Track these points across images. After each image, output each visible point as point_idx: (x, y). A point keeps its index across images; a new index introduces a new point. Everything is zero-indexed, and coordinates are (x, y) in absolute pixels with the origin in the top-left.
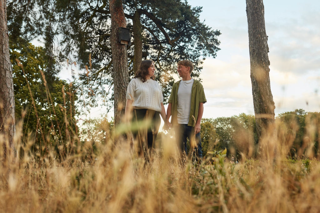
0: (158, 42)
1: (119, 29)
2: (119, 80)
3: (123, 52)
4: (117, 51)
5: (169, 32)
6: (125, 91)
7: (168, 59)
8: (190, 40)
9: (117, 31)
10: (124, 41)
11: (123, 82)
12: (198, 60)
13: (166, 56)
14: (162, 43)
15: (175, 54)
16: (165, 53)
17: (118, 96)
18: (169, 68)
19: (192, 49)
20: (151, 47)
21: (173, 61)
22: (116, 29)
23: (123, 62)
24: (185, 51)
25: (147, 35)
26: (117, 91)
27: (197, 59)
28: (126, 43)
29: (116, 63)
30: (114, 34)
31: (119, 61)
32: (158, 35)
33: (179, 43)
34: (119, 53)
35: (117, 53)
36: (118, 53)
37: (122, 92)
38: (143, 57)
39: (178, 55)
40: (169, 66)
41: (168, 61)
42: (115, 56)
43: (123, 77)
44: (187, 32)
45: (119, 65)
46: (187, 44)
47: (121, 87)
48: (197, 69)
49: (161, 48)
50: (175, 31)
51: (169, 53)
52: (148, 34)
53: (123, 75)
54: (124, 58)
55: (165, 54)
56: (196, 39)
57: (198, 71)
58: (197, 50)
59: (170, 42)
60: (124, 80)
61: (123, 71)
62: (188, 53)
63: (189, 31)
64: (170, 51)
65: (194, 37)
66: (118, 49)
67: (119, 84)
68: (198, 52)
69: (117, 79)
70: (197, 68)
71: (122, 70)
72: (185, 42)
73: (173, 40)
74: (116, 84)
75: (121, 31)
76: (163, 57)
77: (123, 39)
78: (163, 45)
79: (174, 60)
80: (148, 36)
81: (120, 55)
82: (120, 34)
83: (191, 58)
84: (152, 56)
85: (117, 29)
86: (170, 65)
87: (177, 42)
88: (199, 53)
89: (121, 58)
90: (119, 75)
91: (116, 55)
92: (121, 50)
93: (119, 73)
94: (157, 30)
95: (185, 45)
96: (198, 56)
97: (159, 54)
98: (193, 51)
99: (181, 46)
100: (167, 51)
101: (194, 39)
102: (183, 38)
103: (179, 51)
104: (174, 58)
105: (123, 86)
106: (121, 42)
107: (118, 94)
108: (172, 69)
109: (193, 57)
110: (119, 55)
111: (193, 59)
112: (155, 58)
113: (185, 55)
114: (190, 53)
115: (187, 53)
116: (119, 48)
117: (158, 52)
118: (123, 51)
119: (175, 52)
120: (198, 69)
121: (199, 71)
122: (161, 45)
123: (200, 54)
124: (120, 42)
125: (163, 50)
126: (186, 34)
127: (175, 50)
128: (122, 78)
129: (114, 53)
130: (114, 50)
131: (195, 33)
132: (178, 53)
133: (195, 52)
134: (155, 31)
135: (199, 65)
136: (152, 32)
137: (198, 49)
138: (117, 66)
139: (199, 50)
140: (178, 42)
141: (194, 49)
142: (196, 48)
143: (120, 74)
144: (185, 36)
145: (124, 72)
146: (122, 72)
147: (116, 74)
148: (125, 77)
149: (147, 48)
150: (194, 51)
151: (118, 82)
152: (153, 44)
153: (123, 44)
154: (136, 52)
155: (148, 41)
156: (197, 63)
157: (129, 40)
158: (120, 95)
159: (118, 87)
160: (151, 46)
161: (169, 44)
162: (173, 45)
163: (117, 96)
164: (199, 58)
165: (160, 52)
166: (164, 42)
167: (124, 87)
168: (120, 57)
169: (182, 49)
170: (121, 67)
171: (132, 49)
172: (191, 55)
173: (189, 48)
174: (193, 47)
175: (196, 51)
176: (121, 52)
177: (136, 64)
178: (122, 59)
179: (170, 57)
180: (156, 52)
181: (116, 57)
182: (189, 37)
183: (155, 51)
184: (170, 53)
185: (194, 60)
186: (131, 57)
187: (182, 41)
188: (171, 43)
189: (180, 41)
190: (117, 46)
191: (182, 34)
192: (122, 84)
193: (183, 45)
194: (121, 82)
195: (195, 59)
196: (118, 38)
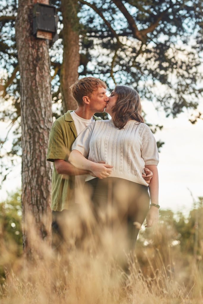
0: (112, 34)
1: (33, 6)
2: (33, 114)
3: (40, 56)
4: (29, 52)
5: (137, 12)
6: (44, 136)
7: (134, 70)
8: (180, 28)
9: (30, 10)
10: (43, 31)
11: (41, 119)
12: (196, 73)
13: (129, 62)
14: (120, 35)
15: (148, 59)
16: (127, 56)
17: (30, 148)
18: (136, 88)
19: (184, 50)
20: (97, 45)
21: (143, 74)
22: (26, 7)
23: (42, 77)
24: (170, 53)
25: (90, 18)
26: (28, 137)
27: (194, 70)
28: (48, 37)
29: (27, 79)
30: (23, 18)
31: (32, 74)
32: (113, 19)
33: (156, 36)
34: (33, 58)
35: (28, 57)
36: (30, 57)
37: (39, 138)
38: (80, 64)
39: (155, 61)
40: (135, 85)
41: (134, 75)
42: (24, 62)
43: (40, 107)
44: (175, 12)
45: (32, 82)
47: (37, 128)
48: (194, 92)
49: (119, 46)
50: (148, 11)
51: (135, 58)
52: (92, 16)
53: (40, 104)
54: (43, 68)
55: (127, 59)
56: (194, 28)
57: (196, 96)
58: (194, 51)
59: (137, 34)
60: (43, 113)
61: (40, 96)
62: (176, 58)
63: (178, 10)
64: (137, 52)
65: (188, 24)
66: (30, 49)
67: (33, 121)
68: (196, 56)
69: (28, 112)
71: (40, 93)
72: (170, 34)
73: (143, 30)
74: (27, 123)
75: (37, 10)
76: (123, 65)
77: (43, 29)
78: (123, 40)
79: (146, 72)
80: (91, 20)
81: (35, 62)
82: (35, 17)
83: (181, 67)
84: (100, 64)
85: (29, 6)
86: (137, 81)
87: (152, 34)
88: (200, 57)
89: (37, 69)
90: (33, 103)
91: (28, 61)
92: (38, 50)
93: (34, 100)
94: (109, 8)
95: (168, 41)
96: (197, 65)
97: (114, 58)
98: (186, 52)
99: (161, 44)
100: (132, 52)
101: (189, 27)
102: (165, 26)
103: (158, 54)
104: (146, 67)
105: (41, 128)
106: (38, 33)
107: (30, 142)
108: (142, 92)
110: (33, 62)
111: (187, 70)
112: (105, 66)
113: (169, 61)
114: (181, 57)
115: (174, 57)
116: (33, 47)
117: (113, 54)
118: (42, 53)
119: (149, 56)
120: (197, 92)
122: (118, 39)
124: (36, 35)
125: (123, 50)
127: (148, 51)
128: (38, 109)
129: (22, 56)
130: (23, 50)
131: (191, 16)
132: (155, 57)
133: (191, 56)
134: (105, 10)
135: (198, 82)
136: (100, 12)
137: (198, 50)
138: (28, 83)
141: (188, 49)
142: (194, 47)
143: (36, 100)
144: (169, 21)
145: (42, 97)
146: (38, 98)
147: (26, 101)
148: (45, 108)
149: (89, 45)
150: (189, 54)
151: (30, 118)
152: (102, 37)
153: (41, 39)
154: (66, 55)
155: (91, 30)
156: (194, 79)
157: (53, 31)
158: (34, 145)
159: (29, 128)
160: (96, 41)
161: (135, 37)
162: (145, 40)
163: (29, 146)
165: (116, 55)
166: (125, 33)
167: (43, 129)
168: (35, 66)
169: (162, 48)
170: (37, 87)
171: (57, 47)
172: (183, 62)
173: (177, 46)
174: (187, 45)
175: (193, 53)
176: (38, 55)
177: (66, 79)
178: (40, 69)
179: (137, 66)
180: (108, 55)
181: (28, 65)
182: (178, 22)
183: (106, 51)
184: (137, 56)
185: (189, 73)
186: (56, 65)
187: (162, 30)
188: (140, 37)
189: (159, 32)
190: (30, 42)
191: (164, 17)
192: (38, 123)
193: (166, 42)
194: (37, 118)
195: (191, 71)
196: (32, 26)
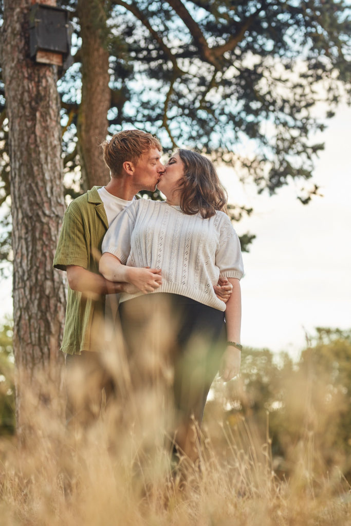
0: (165, 54)
1: (29, 9)
2: (30, 191)
3: (43, 93)
4: (23, 87)
5: (207, 17)
6: (50, 229)
7: (202, 114)
8: (280, 44)
9: (25, 16)
10: (47, 51)
11: (45, 199)
12: (307, 118)
13: (194, 102)
14: (178, 56)
15: (226, 96)
16: (190, 91)
17: (27, 249)
18: (206, 145)
19: (286, 81)
20: (140, 72)
21: (217, 121)
22: (18, 10)
23: (46, 128)
24: (262, 86)
25: (128, 27)
26: (24, 231)
27: (304, 113)
28: (55, 61)
29: (21, 132)
30: (13, 30)
31: (29, 124)
32: (167, 29)
33: (239, 58)
34: (30, 96)
35: (22, 94)
36: (26, 95)
37: (42, 232)
38: (112, 106)
39: (238, 99)
40: (204, 140)
41: (202, 123)
42: (15, 104)
43: (43, 180)
44: (271, 16)
45: (29, 138)
46: (269, 61)
47: (38, 215)
48: (304, 151)
49: (174, 75)
50: (225, 16)
51: (204, 94)
52: (130, 24)
53: (43, 175)
54: (48, 113)
55: (191, 97)
56: (304, 43)
57: (309, 158)
58: (304, 82)
59: (207, 53)
60: (48, 189)
61: (43, 161)
62: (274, 94)
63: (276, 13)
64: (207, 85)
65: (293, 35)
66: (26, 82)
67: (31, 204)
68: (307, 90)
69: (23, 188)
70: (304, 146)
71: (42, 156)
72: (263, 53)
73: (217, 47)
74: (21, 206)
75: (36, 16)
76: (183, 107)
77: (46, 47)
78: (184, 64)
79: (223, 118)
80: (129, 31)
81: (33, 103)
82: (33, 28)
83: (282, 109)
84: (145, 105)
85: (22, 9)
86: (208, 134)
87: (233, 53)
88: (313, 92)
89: (38, 114)
90: (31, 173)
91: (21, 103)
92: (38, 83)
93: (32, 167)
94: (160, 10)
95: (260, 65)
96: (308, 105)
97: (168, 95)
98: (289, 84)
99: (247, 70)
100: (199, 85)
101: (295, 41)
102: (255, 40)
103: (243, 87)
104: (223, 110)
105: (45, 214)
106: (39, 55)
107: (26, 239)
108: (216, 151)
109: (293, 107)
110: (30, 103)
111: (291, 114)
112: (153, 109)
113: (262, 99)
114: (281, 92)
115: (269, 93)
116: (30, 78)
117: (166, 89)
118: (45, 88)
119: (228, 90)
120: (310, 151)
121: (313, 156)
122: (175, 64)
123: (315, 97)
124: (34, 58)
125: (185, 81)
126: (265, 25)
127: (226, 83)
128: (40, 184)
129: (12, 94)
130: (14, 84)
131: (298, 23)
132: (238, 92)
133: (299, 91)
134: (153, 14)
135: (310, 134)
136: (144, 16)
137: (310, 79)
138: (23, 140)
139: (311, 83)
140: (238, 52)
141: (294, 78)
142: (304, 76)
143: (35, 168)
144: (261, 31)
145: (47, 163)
146: (39, 163)
147: (20, 169)
148: (51, 181)
149: (124, 73)
150: (295, 87)
151: (26, 198)
152: (148, 59)
153: (44, 65)
154: (87, 90)
155: (130, 49)
156: (304, 129)
157: (64, 51)
158: (34, 245)
159: (25, 215)
160: (138, 66)
161: (204, 59)
162: (221, 64)
163: (24, 246)
164: (311, 109)
165: (172, 90)
166: (186, 54)
167: (49, 217)
168: (34, 110)
169: (249, 78)
170: (37, 146)
171: (73, 77)
172: (284, 101)
173: (276, 75)
174: (292, 71)
175: (301, 86)
176: (38, 91)
177: (87, 131)
178: (42, 116)
179: (209, 108)
180: (159, 90)
181: (21, 109)
182: (277, 33)
184: (208, 91)
185: (295, 119)
186: (71, 108)
187: (250, 47)
188: (212, 59)
189: (244, 51)
190: (25, 70)
191: (252, 24)
192: (40, 206)
193: (256, 66)
194: (38, 199)
195: (299, 116)
196: (27, 43)
